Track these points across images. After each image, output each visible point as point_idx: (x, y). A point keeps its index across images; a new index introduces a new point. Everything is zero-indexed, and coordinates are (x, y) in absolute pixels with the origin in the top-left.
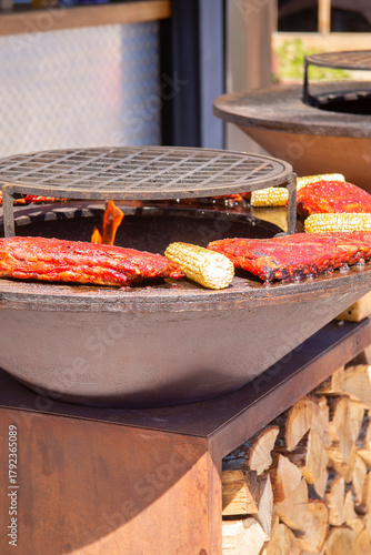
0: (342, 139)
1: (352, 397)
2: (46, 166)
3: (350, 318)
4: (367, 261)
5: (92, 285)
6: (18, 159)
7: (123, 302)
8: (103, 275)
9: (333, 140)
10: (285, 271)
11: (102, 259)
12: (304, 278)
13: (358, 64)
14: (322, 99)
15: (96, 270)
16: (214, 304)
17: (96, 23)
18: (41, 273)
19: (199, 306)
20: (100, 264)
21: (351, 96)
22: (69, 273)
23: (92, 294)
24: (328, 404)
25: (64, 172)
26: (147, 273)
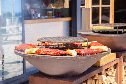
0: (98, 37)
1: (100, 80)
2: (48, 39)
3: (99, 66)
4: (99, 53)
5: (54, 55)
6: (44, 38)
7: (59, 57)
8: (56, 54)
9: (97, 37)
10: (85, 54)
11: (56, 51)
12: (88, 55)
13: (102, 25)
14: (96, 32)
15: (55, 53)
16: (74, 58)
17: (59, 21)
18: (47, 53)
19: (71, 58)
20: (56, 52)
21: (101, 31)
22: (51, 53)
23: (54, 56)
24: (95, 81)
25: (51, 39)
26: (63, 53)
